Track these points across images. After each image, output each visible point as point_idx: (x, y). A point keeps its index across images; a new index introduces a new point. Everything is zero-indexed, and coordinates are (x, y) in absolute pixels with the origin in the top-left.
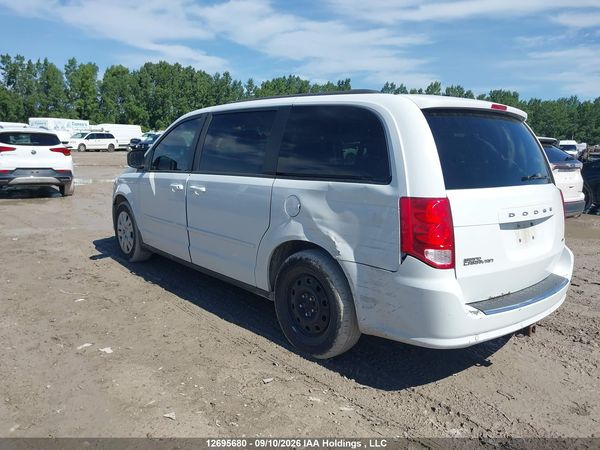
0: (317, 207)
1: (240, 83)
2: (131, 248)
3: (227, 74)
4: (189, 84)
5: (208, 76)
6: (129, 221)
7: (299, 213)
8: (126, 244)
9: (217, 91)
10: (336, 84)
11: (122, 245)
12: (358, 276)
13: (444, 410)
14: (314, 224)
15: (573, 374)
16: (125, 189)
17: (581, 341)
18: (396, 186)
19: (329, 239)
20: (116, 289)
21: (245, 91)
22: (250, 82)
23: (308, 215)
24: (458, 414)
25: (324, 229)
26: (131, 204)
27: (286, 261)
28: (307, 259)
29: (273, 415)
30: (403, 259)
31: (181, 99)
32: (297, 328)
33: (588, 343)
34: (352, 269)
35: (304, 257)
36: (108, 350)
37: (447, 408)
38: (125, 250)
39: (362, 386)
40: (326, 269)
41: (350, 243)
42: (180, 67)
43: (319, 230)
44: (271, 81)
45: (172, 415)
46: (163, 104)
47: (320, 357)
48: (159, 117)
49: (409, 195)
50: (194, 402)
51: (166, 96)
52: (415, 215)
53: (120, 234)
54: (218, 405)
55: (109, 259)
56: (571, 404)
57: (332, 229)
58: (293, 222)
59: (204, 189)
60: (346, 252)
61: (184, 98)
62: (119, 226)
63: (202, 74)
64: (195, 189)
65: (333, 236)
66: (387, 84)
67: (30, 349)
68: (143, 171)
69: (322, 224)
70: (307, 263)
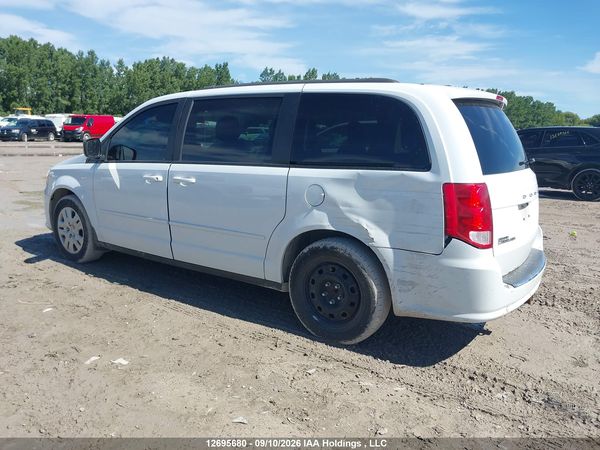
1: (108, 63)
2: (79, 248)
3: (91, 53)
4: (48, 62)
5: (70, 54)
6: (77, 217)
7: (323, 202)
8: (72, 242)
9: (83, 71)
10: (213, 68)
11: (65, 245)
12: (395, 261)
13: (481, 379)
14: (341, 212)
15: (557, 334)
16: (70, 182)
17: (546, 304)
18: (437, 172)
19: (360, 226)
20: (82, 294)
21: (115, 71)
22: (121, 63)
23: (334, 204)
24: (495, 379)
25: (354, 218)
26: (82, 198)
27: (305, 250)
28: (332, 248)
29: (338, 404)
30: (447, 242)
31: (40, 79)
32: (318, 317)
33: (553, 305)
34: (388, 255)
35: (328, 246)
36: (122, 361)
37: (483, 375)
38: (71, 250)
39: (401, 366)
40: (356, 255)
41: (384, 229)
42: (35, 43)
44: (143, 62)
45: (240, 419)
46: (18, 84)
47: (349, 343)
48: (14, 99)
49: (452, 181)
50: (253, 403)
51: (21, 76)
52: (459, 199)
53: (61, 232)
54: (277, 402)
55: (48, 262)
56: (570, 359)
57: (364, 217)
58: (315, 211)
59: (193, 180)
60: (380, 239)
61: (44, 79)
62: (60, 224)
63: (63, 52)
64: (181, 181)
65: (365, 223)
66: (266, 69)
67: (29, 371)
68: (97, 162)
69: (351, 212)
70: (332, 251)
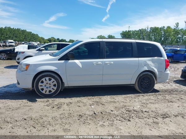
0: (150, 63)
2: (54, 91)
7: (146, 65)
23: (148, 65)
25: (152, 67)
30: (166, 69)
32: (143, 89)
43: (150, 67)
53: (41, 87)
58: (145, 67)
60: (156, 70)
62: (40, 84)
64: (108, 63)
65: (153, 68)
68: (66, 60)
69: (151, 66)
70: (148, 74)
